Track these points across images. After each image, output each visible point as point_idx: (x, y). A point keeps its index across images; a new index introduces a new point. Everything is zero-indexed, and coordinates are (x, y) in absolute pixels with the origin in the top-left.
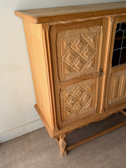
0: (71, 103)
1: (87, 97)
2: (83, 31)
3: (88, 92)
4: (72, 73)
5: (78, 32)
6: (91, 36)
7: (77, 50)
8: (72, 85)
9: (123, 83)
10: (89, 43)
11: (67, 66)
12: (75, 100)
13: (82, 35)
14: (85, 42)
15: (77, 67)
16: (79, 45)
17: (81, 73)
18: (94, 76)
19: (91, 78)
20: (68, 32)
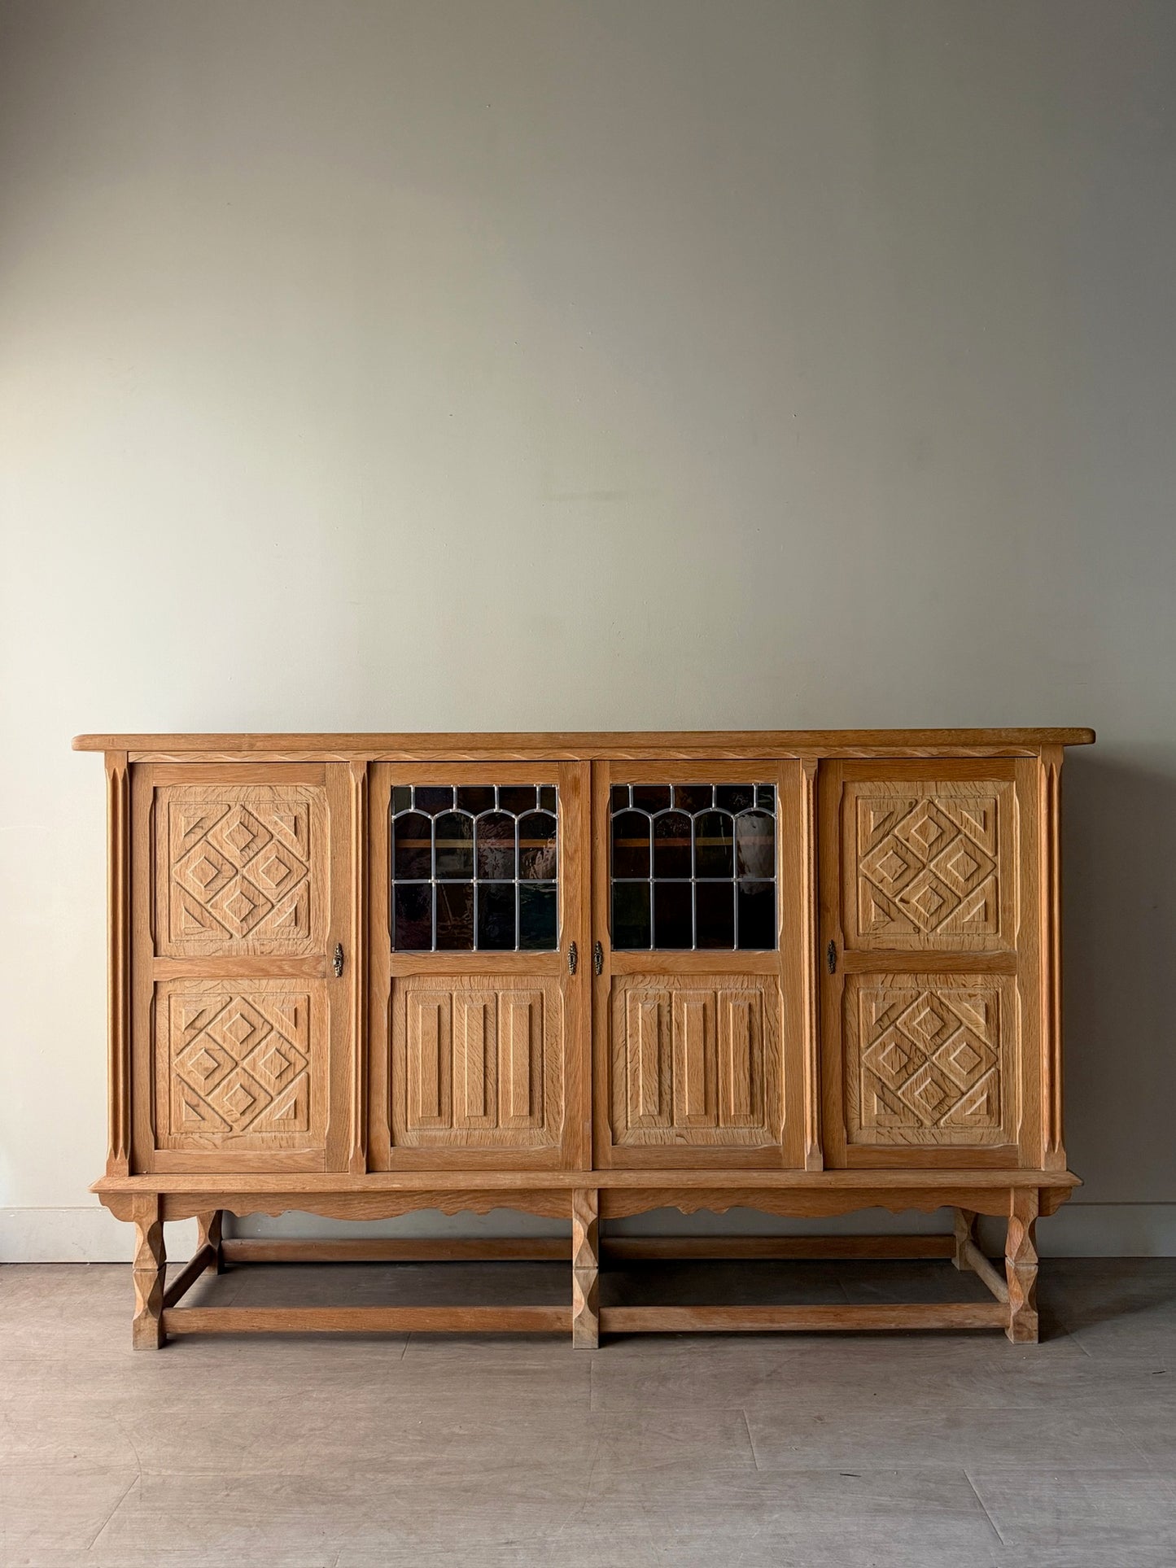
0: (198, 1063)
1: (277, 1062)
2: (254, 794)
3: (281, 1036)
4: (209, 934)
5: (233, 794)
6: (283, 814)
7: (232, 852)
8: (209, 984)
9: (471, 1046)
10: (280, 838)
11: (188, 901)
12: (220, 1056)
13: (250, 808)
14: (261, 828)
15: (227, 910)
16: (237, 836)
17: (250, 943)
18: (305, 968)
19: (293, 976)
20: (199, 789)
